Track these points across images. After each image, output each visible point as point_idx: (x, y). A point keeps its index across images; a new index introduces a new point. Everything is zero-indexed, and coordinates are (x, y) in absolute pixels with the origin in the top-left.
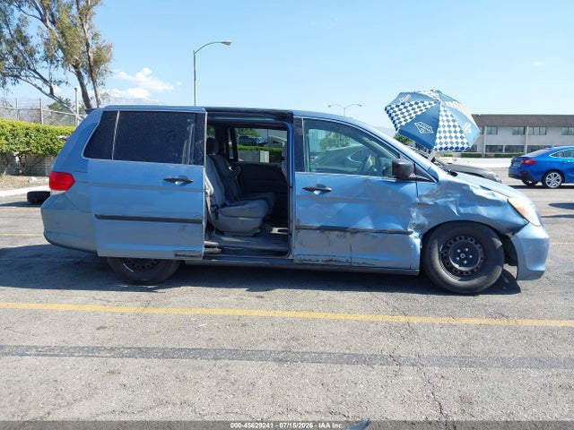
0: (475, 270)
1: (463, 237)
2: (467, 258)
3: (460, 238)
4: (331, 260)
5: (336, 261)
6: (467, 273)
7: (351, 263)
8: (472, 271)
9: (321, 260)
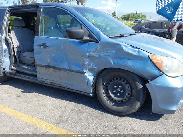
0: (124, 101)
1: (119, 79)
2: (120, 92)
3: (117, 79)
4: (53, 83)
5: (55, 83)
6: (119, 101)
7: (61, 85)
8: (122, 101)
9: (49, 82)
